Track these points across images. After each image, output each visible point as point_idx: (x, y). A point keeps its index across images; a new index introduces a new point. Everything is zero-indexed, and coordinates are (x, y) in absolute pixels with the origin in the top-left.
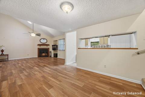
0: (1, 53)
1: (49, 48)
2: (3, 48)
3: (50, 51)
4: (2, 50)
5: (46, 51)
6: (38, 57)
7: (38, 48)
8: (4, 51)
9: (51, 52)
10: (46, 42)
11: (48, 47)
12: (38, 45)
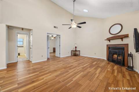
7: (107, 45)
10: (120, 31)
12: (107, 39)
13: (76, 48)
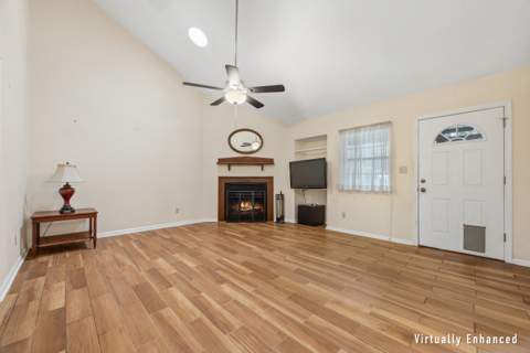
0: (62, 200)
1: (271, 178)
2: (69, 177)
3: (276, 191)
4: (67, 186)
5: (260, 191)
6: (220, 219)
7: (220, 178)
8: (72, 192)
9: (281, 197)
10: (257, 151)
11: (267, 172)
12: (221, 162)
13: (67, 193)
